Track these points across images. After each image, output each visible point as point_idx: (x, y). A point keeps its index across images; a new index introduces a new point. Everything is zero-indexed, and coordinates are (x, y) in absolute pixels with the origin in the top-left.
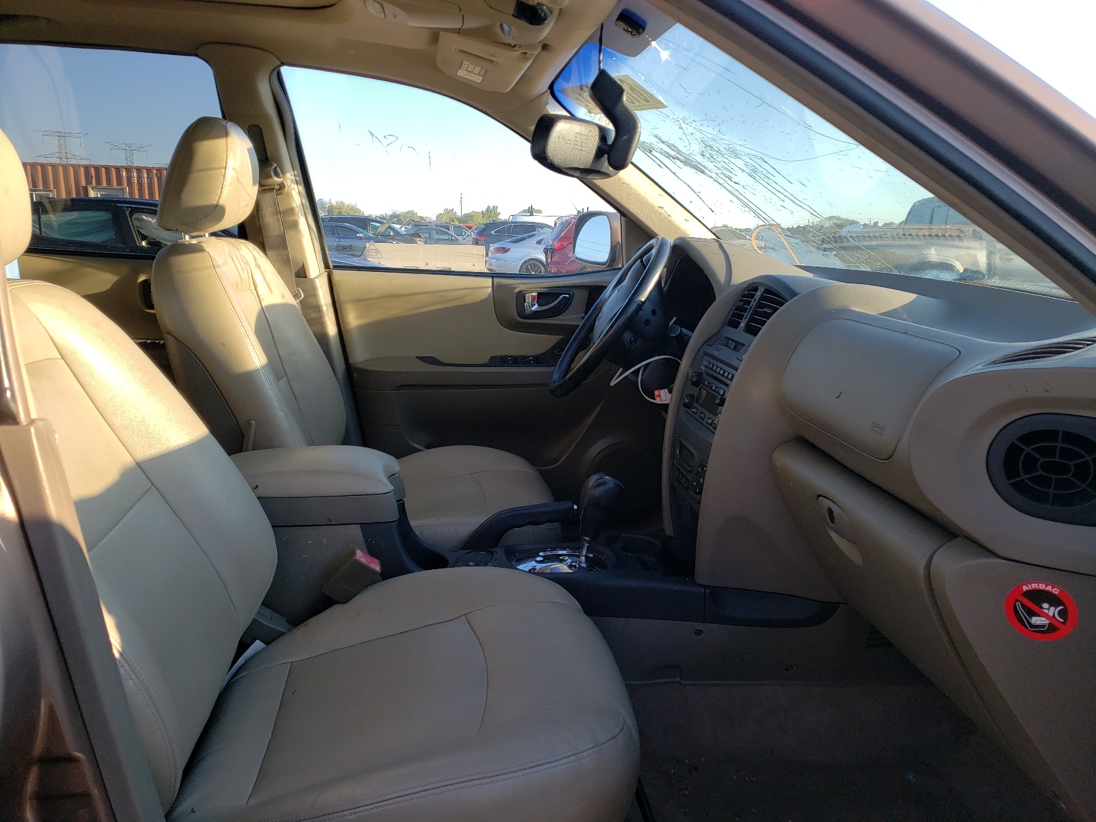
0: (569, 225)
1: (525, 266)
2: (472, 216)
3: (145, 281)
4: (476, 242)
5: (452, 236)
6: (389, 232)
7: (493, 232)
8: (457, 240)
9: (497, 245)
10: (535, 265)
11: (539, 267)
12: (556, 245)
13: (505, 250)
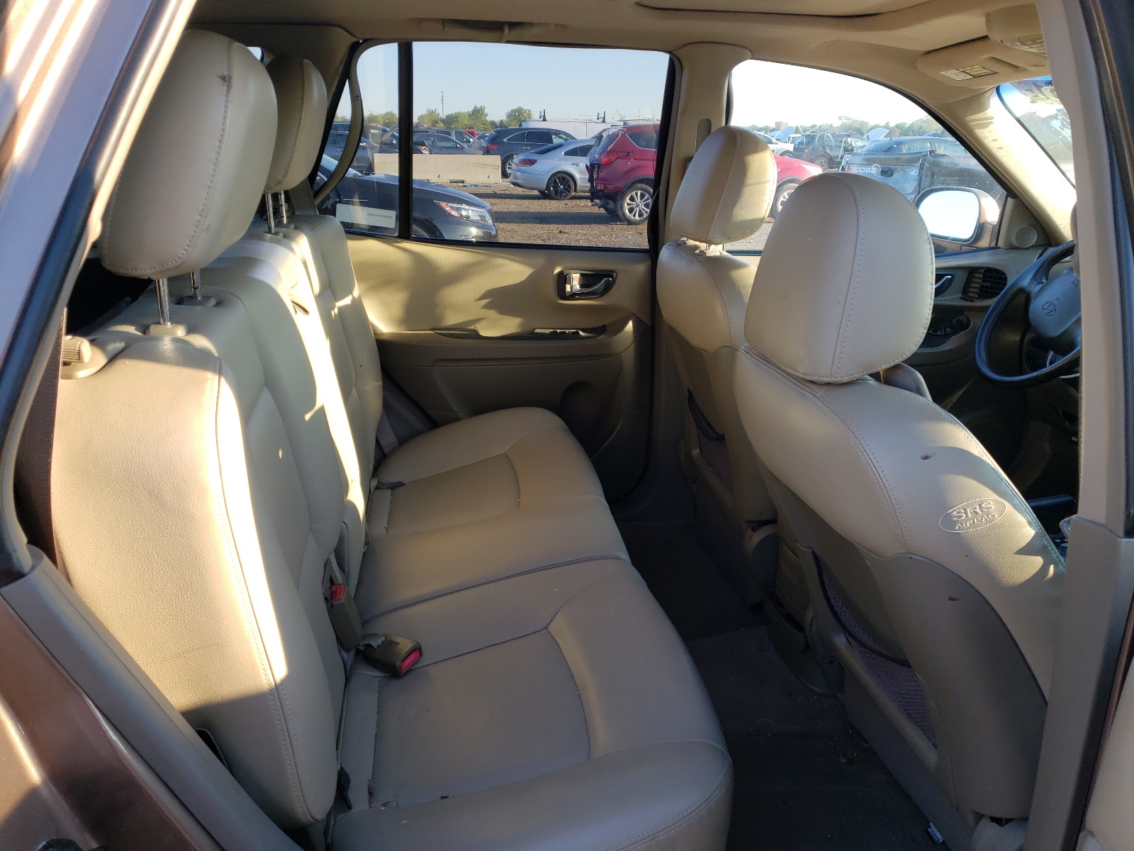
0: (616, 138)
1: (553, 180)
2: (457, 117)
3: (561, 273)
4: (487, 152)
5: (457, 144)
6: (392, 140)
7: (505, 140)
8: (463, 147)
9: (521, 157)
10: (564, 179)
11: (568, 181)
12: (604, 159)
13: (532, 162)
